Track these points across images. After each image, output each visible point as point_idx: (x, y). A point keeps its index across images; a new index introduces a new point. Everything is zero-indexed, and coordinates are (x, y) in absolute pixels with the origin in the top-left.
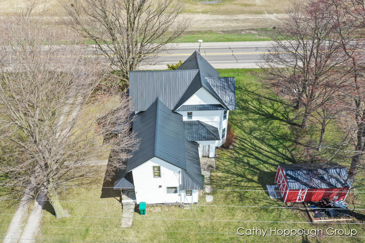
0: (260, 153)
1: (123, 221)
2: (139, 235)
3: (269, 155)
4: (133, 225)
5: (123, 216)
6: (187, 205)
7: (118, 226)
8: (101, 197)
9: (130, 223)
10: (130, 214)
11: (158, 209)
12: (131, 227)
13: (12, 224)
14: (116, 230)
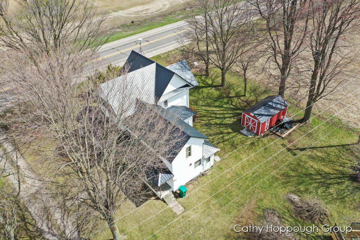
0: (215, 114)
1: (175, 210)
3: (222, 112)
4: (185, 208)
6: (207, 172)
7: (174, 216)
8: (137, 207)
9: (181, 208)
10: (174, 203)
11: (191, 186)
12: (185, 210)
14: (176, 219)
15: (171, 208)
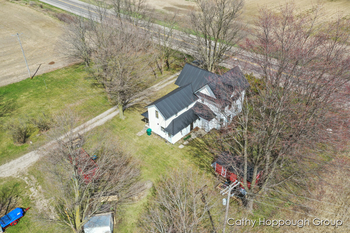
1: (139, 133)
2: (139, 141)
4: (141, 136)
5: (141, 131)
6: (169, 143)
7: (135, 133)
8: (142, 120)
9: (140, 135)
10: (144, 132)
11: (156, 137)
12: (139, 137)
13: (106, 111)
14: (133, 134)
15: (140, 131)
